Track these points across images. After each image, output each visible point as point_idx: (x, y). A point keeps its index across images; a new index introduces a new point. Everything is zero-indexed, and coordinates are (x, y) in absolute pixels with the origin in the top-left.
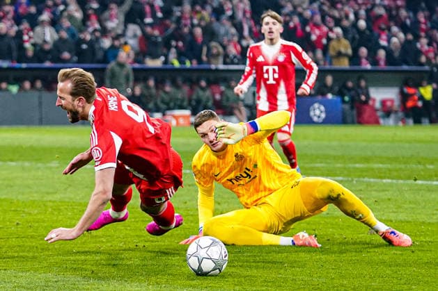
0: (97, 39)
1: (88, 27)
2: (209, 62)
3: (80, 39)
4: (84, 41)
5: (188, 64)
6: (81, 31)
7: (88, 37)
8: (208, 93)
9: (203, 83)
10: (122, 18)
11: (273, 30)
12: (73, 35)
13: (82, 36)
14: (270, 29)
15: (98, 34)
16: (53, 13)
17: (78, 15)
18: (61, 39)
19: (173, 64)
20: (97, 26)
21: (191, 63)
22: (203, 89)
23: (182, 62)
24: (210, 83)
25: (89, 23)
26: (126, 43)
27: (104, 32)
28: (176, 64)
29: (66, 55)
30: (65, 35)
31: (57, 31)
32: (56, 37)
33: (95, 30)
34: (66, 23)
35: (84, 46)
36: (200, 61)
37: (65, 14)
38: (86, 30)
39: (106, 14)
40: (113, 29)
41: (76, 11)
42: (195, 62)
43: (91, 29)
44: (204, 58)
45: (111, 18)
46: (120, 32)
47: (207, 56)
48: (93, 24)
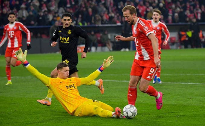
0: (46, 15)
1: (42, 9)
2: (95, 23)
3: (38, 15)
4: (40, 16)
5: (86, 25)
6: (39, 11)
7: (42, 14)
8: (95, 37)
9: (93, 33)
10: (57, 5)
11: (157, 18)
12: (35, 13)
13: (39, 14)
14: (156, 17)
15: (46, 13)
17: (37, 4)
18: (30, 15)
19: (79, 25)
20: (46, 9)
21: (87, 24)
22: (93, 35)
23: (83, 24)
25: (42, 8)
26: (58, 16)
27: (49, 11)
28: (81, 24)
30: (31, 13)
31: (28, 12)
32: (28, 14)
33: (45, 11)
34: (32, 8)
35: (41, 18)
36: (91, 23)
37: (32, 4)
38: (41, 11)
39: (50, 3)
40: (53, 10)
42: (89, 23)
43: (43, 11)
44: (93, 22)
46: (56, 11)
48: (44, 9)
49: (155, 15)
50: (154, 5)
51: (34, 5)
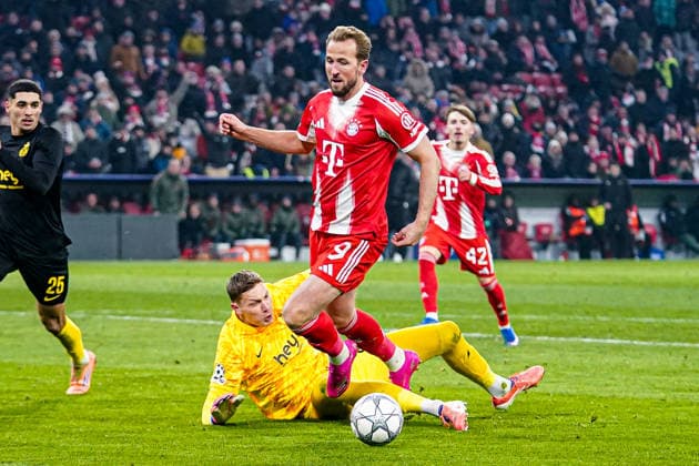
0: (139, 140)
1: (126, 122)
2: (295, 173)
3: (115, 139)
4: (120, 142)
5: (266, 175)
6: (116, 129)
7: (127, 137)
8: (294, 216)
9: (287, 202)
10: (174, 109)
11: (462, 131)
12: (105, 134)
13: (118, 136)
14: (458, 129)
15: (140, 133)
16: (77, 104)
17: (113, 106)
18: (87, 139)
19: (244, 175)
20: (139, 122)
21: (270, 173)
22: (287, 209)
23: (258, 172)
24: (296, 202)
25: (127, 117)
26: (179, 146)
27: (150, 129)
28: (250, 174)
29: (96, 162)
30: (93, 133)
31: (83, 129)
32: (81, 137)
33: (137, 128)
34: (96, 117)
35: (122, 150)
36: (283, 172)
37: (94, 104)
38: (124, 127)
39: (153, 104)
40: (162, 125)
41: (110, 100)
42: (275, 171)
43: (130, 126)
44: (289, 167)
45: (158, 111)
46: (171, 130)
47: (292, 163)
48: (133, 119)
49: (454, 122)
50: (485, 118)
51: (102, 109)
